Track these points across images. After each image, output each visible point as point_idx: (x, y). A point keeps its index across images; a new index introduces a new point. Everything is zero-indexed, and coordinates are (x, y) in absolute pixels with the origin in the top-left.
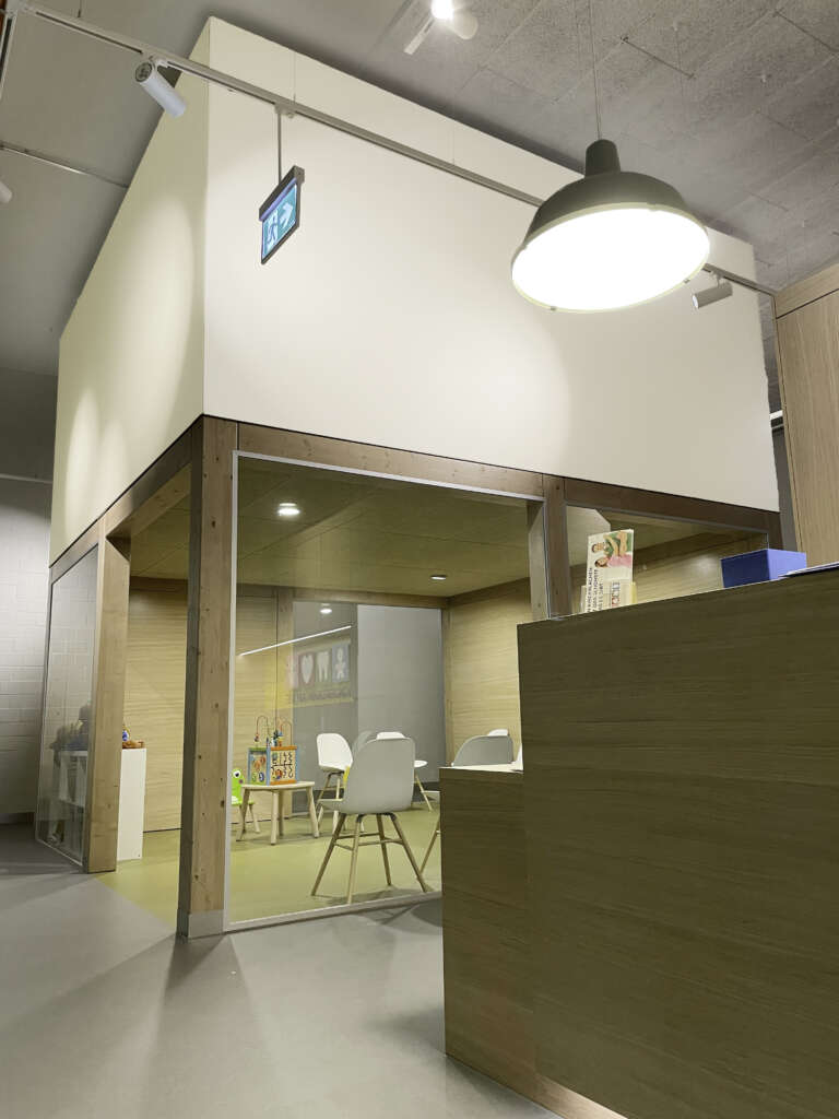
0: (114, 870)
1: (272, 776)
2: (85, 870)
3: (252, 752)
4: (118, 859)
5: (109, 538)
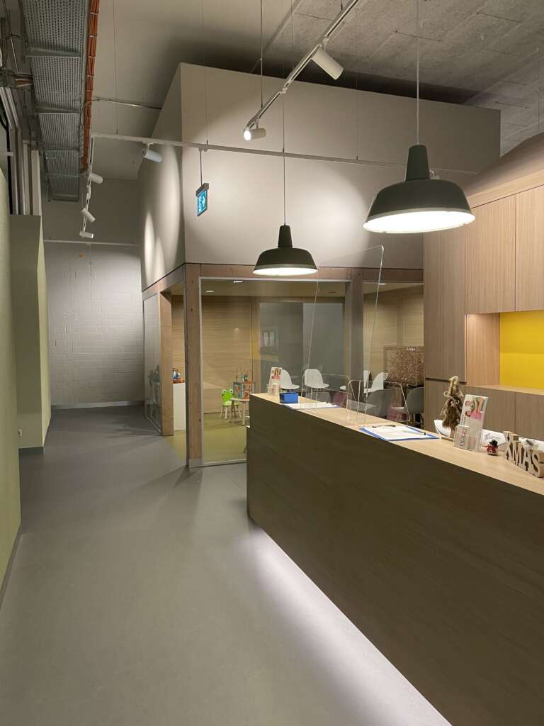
0: (173, 435)
1: (243, 395)
2: (161, 434)
3: (234, 383)
4: (175, 429)
5: (161, 293)
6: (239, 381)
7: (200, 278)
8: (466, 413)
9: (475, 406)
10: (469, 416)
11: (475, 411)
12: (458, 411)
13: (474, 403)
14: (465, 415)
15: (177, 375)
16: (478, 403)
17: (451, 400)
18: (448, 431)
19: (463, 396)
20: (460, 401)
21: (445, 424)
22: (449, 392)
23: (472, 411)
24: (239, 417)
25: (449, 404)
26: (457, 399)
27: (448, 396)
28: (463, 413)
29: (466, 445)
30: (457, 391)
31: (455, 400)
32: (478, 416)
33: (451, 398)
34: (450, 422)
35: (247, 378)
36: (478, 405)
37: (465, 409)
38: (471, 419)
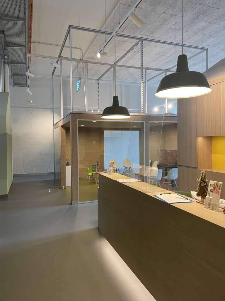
0: (66, 189)
1: (97, 170)
2: (61, 188)
3: (93, 165)
4: (67, 186)
5: (61, 126)
6: (95, 164)
7: (78, 120)
8: (210, 190)
9: (215, 187)
10: (212, 192)
11: (215, 190)
12: (205, 189)
13: (215, 185)
14: (210, 192)
15: (68, 162)
16: (217, 186)
17: (201, 183)
18: (200, 198)
19: (208, 181)
20: (206, 183)
21: (198, 195)
22: (200, 178)
23: (214, 189)
24: (95, 180)
25: (200, 185)
26: (205, 182)
27: (199, 180)
28: (209, 190)
29: (211, 207)
30: (205, 178)
31: (203, 183)
32: (217, 192)
33: (202, 181)
34: (201, 194)
35: (98, 163)
36: (217, 187)
37: (210, 188)
38: (213, 194)
